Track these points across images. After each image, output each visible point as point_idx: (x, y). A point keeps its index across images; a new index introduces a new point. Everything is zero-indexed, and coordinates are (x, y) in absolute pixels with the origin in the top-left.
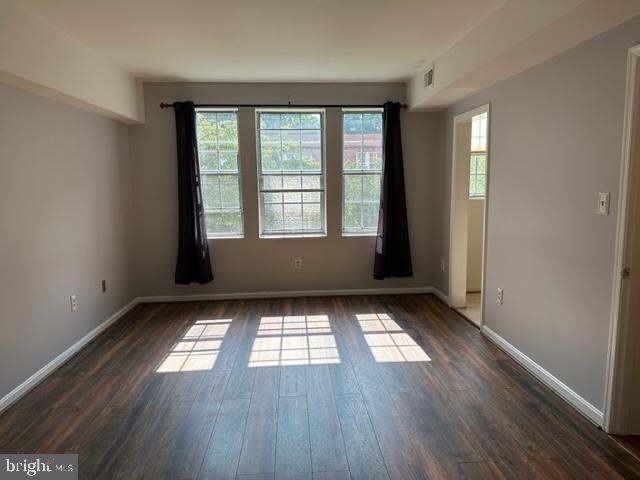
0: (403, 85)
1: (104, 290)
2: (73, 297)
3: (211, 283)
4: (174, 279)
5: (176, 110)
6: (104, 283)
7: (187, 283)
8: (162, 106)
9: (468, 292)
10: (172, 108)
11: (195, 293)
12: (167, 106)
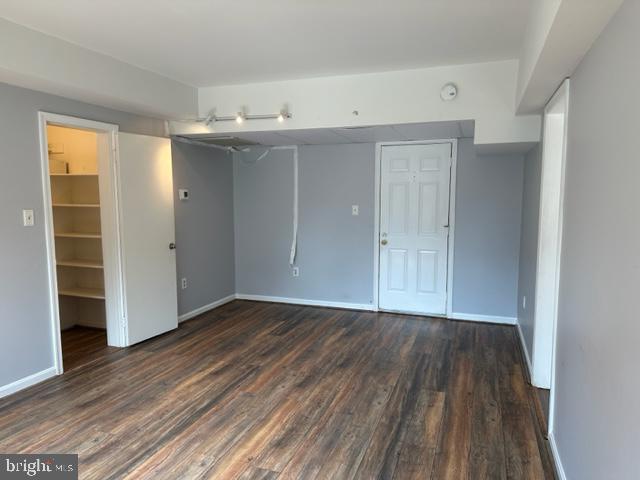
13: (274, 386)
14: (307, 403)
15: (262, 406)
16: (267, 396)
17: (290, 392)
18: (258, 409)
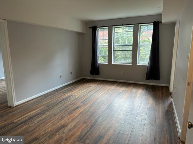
1: (71, 74)
2: (61, 74)
4: (90, 73)
6: (71, 72)
8: (89, 28)
10: (91, 29)
12: (90, 28)
13: (75, 127)
14: (65, 119)
15: (81, 118)
16: (78, 122)
17: (69, 123)
18: (82, 117)
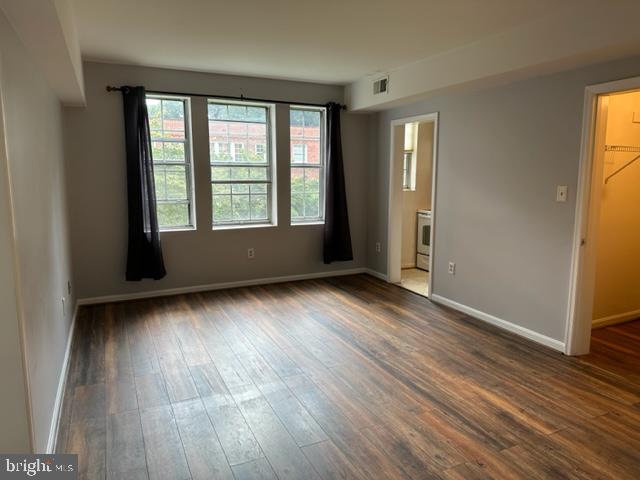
0: (342, 88)
2: (64, 299)
3: (165, 277)
4: (124, 276)
5: (124, 94)
6: (69, 284)
7: (139, 279)
8: (109, 89)
9: (402, 269)
11: (147, 290)
